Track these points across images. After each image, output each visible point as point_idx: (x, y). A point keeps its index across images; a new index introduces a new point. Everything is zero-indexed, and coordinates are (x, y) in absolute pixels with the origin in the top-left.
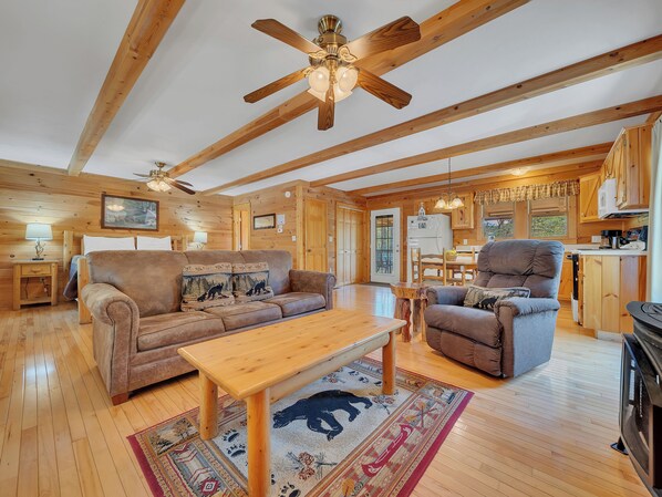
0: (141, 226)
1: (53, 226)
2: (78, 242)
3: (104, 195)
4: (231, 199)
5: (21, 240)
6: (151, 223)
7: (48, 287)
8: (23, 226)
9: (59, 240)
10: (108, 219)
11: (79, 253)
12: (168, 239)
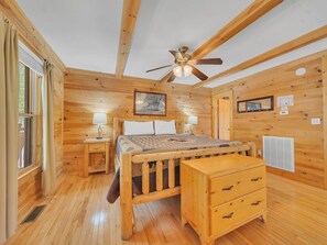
0: (156, 113)
1: (108, 114)
2: (121, 125)
3: (136, 91)
4: (210, 90)
5: (91, 124)
6: (162, 110)
7: (104, 157)
8: (92, 115)
9: (110, 124)
10: (138, 108)
11: (122, 133)
12: (173, 122)
